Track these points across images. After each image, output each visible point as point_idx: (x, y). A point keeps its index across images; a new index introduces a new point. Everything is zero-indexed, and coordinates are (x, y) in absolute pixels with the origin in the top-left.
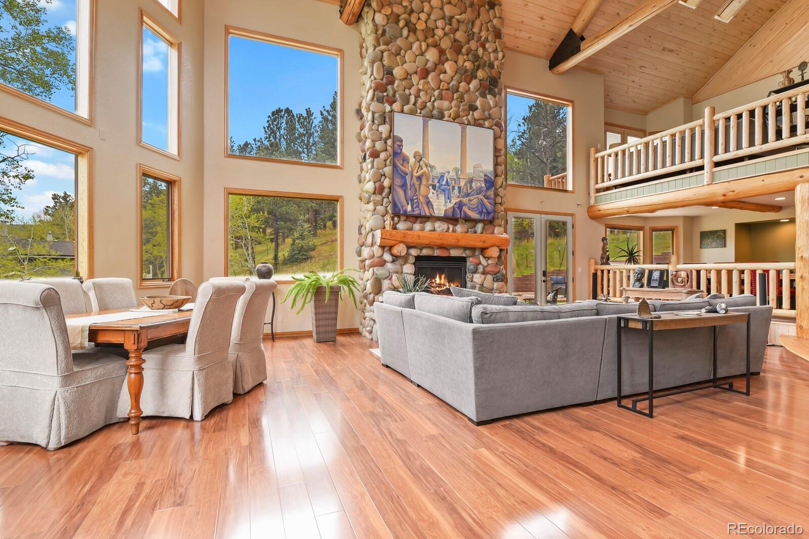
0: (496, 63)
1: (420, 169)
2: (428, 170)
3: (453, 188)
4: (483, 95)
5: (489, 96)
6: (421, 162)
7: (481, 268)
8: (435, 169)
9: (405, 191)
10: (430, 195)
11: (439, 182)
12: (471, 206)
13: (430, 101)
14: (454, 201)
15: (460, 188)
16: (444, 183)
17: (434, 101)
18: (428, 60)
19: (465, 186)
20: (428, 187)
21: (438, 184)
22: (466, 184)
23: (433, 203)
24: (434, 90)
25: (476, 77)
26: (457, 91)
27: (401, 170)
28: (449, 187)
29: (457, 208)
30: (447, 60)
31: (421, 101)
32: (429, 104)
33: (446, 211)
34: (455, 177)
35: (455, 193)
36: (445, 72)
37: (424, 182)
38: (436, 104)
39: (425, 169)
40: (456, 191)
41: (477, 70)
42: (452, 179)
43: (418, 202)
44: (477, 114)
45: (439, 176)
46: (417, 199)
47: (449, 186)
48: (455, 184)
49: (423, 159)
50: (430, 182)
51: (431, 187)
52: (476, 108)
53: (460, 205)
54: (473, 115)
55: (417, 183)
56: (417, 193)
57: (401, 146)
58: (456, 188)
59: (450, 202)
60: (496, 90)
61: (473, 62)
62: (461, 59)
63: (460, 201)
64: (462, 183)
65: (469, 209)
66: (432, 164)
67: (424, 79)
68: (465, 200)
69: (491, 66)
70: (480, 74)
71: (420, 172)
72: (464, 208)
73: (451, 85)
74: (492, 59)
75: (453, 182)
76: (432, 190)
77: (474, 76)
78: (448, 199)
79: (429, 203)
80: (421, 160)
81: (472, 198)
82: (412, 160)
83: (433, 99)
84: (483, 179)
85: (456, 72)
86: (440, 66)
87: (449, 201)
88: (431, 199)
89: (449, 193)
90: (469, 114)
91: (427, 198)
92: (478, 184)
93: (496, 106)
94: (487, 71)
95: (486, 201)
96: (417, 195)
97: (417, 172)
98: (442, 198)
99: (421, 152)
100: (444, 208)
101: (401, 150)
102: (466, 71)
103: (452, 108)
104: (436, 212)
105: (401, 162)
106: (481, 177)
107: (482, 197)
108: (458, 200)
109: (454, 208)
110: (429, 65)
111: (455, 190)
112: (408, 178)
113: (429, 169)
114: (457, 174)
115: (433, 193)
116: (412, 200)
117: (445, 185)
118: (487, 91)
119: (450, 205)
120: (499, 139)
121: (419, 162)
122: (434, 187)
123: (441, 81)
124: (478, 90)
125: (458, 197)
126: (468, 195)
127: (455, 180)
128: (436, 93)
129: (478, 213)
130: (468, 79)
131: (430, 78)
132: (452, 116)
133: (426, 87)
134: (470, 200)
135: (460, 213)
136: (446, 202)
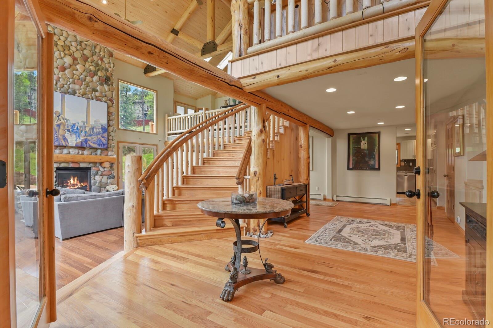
0: (109, 69)
1: (59, 121)
2: (64, 121)
3: (82, 132)
4: (102, 84)
5: (105, 85)
6: (60, 117)
7: (100, 173)
8: (69, 121)
10: (66, 135)
11: (72, 128)
12: (93, 141)
13: (67, 84)
14: (82, 138)
15: (86, 132)
16: (75, 128)
17: (69, 85)
18: (65, 62)
19: (89, 131)
20: (65, 130)
21: (71, 129)
22: (90, 130)
23: (68, 139)
24: (69, 79)
25: (97, 75)
26: (85, 80)
28: (78, 131)
29: (84, 142)
30: (78, 63)
31: (60, 83)
32: (66, 86)
33: (76, 143)
34: (83, 126)
35: (83, 134)
36: (77, 70)
37: (62, 128)
38: (70, 86)
39: (62, 121)
40: (83, 133)
41: (98, 71)
42: (81, 127)
43: (58, 138)
44: (97, 94)
45: (72, 125)
46: (57, 136)
47: (78, 130)
48: (83, 129)
49: (61, 115)
50: (66, 128)
51: (66, 131)
52: (97, 91)
53: (86, 141)
54: (95, 94)
55: (57, 128)
56: (57, 133)
58: (83, 131)
59: (79, 139)
60: (110, 83)
61: (95, 67)
62: (87, 65)
63: (86, 138)
64: (87, 129)
65: (92, 143)
66: (67, 118)
67: (62, 72)
68: (89, 138)
69: (107, 70)
70: (99, 73)
71: (59, 122)
72: (88, 142)
73: (81, 77)
74: (107, 67)
75: (81, 128)
76: (67, 132)
77: (95, 74)
78: (78, 137)
79: (65, 139)
80: (59, 116)
81: (94, 137)
83: (68, 83)
84: (100, 128)
85: (84, 71)
86: (74, 66)
87: (78, 138)
88: (66, 137)
89: (79, 134)
90: (92, 93)
91: (64, 136)
92: (98, 130)
93: (109, 90)
94: (104, 73)
95: (102, 139)
96: (57, 135)
97: (57, 122)
98: (74, 137)
99: (60, 112)
100: (75, 142)
102: (91, 71)
103: (81, 89)
104: (70, 143)
106: (100, 127)
107: (100, 137)
108: (84, 138)
109: (82, 142)
110: (66, 65)
111: (82, 133)
113: (66, 121)
114: (84, 124)
115: (68, 134)
117: (76, 130)
118: (104, 83)
119: (79, 140)
120: (111, 107)
121: (58, 116)
122: (69, 131)
123: (74, 74)
124: (98, 82)
125: (85, 136)
126: (91, 135)
127: (82, 127)
128: (71, 80)
129: (97, 145)
130: (92, 75)
131: (66, 72)
132: (81, 93)
133: (64, 76)
134: (92, 138)
135: (86, 144)
136: (77, 139)
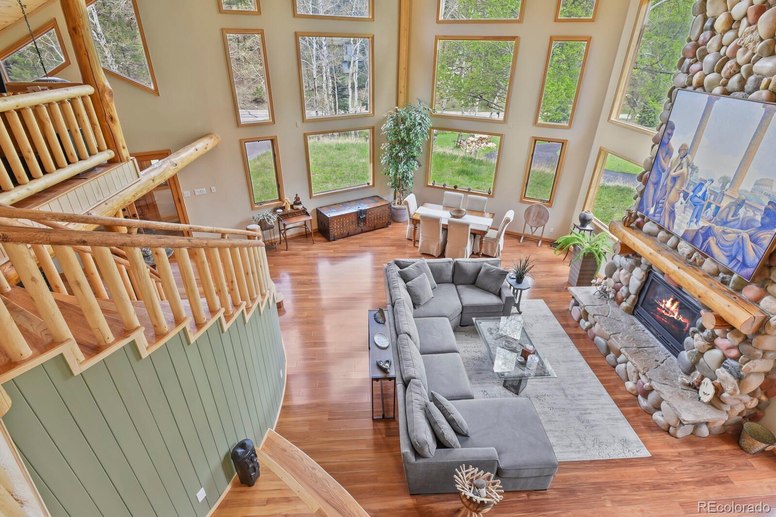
1: (679, 168)
2: (688, 170)
3: (709, 206)
6: (684, 159)
8: (697, 172)
9: (655, 190)
10: (678, 205)
11: (693, 191)
12: (721, 241)
14: (701, 224)
15: (718, 208)
16: (700, 194)
19: (727, 209)
20: (679, 194)
21: (691, 194)
22: (729, 207)
23: (676, 215)
27: (660, 164)
28: (703, 202)
29: (703, 235)
33: (686, 231)
34: (718, 191)
35: (708, 214)
37: (677, 186)
39: (685, 169)
40: (711, 211)
42: (713, 193)
43: (662, 207)
45: (698, 182)
46: (663, 203)
47: (704, 200)
48: (714, 200)
49: (688, 155)
50: (684, 188)
51: (682, 195)
53: (707, 233)
55: (670, 184)
56: (666, 196)
57: (670, 135)
58: (713, 206)
59: (696, 223)
63: (710, 228)
64: (725, 203)
65: (717, 244)
66: (695, 164)
68: (718, 229)
71: (678, 172)
72: (710, 239)
75: (713, 196)
76: (682, 199)
78: (696, 217)
79: (672, 214)
80: (684, 157)
81: (729, 230)
82: (675, 155)
84: (762, 209)
87: (695, 220)
88: (676, 210)
89: (700, 210)
91: (673, 207)
95: (750, 245)
96: (664, 199)
97: (675, 171)
98: (689, 213)
99: (689, 147)
100: (685, 227)
101: (669, 140)
104: (675, 227)
105: (664, 155)
106: (763, 205)
107: (746, 236)
108: (707, 224)
109: (697, 232)
111: (709, 209)
112: (664, 175)
113: (690, 170)
114: (723, 187)
115: (682, 203)
116: (658, 203)
117: (699, 198)
119: (694, 227)
121: (682, 158)
122: (686, 196)
125: (710, 221)
126: (725, 223)
127: (715, 194)
129: (727, 256)
134: (724, 232)
135: (703, 243)
136: (691, 221)
